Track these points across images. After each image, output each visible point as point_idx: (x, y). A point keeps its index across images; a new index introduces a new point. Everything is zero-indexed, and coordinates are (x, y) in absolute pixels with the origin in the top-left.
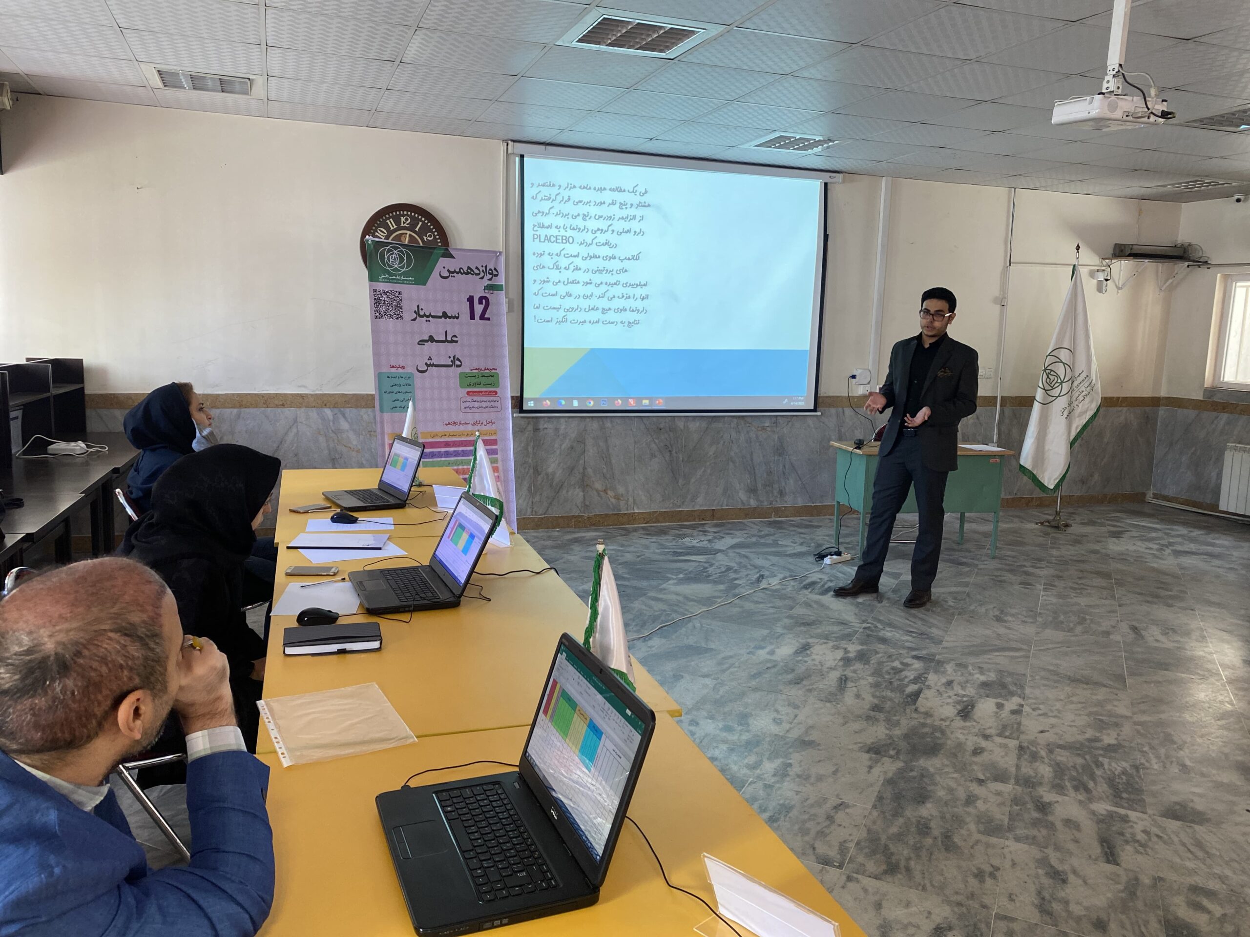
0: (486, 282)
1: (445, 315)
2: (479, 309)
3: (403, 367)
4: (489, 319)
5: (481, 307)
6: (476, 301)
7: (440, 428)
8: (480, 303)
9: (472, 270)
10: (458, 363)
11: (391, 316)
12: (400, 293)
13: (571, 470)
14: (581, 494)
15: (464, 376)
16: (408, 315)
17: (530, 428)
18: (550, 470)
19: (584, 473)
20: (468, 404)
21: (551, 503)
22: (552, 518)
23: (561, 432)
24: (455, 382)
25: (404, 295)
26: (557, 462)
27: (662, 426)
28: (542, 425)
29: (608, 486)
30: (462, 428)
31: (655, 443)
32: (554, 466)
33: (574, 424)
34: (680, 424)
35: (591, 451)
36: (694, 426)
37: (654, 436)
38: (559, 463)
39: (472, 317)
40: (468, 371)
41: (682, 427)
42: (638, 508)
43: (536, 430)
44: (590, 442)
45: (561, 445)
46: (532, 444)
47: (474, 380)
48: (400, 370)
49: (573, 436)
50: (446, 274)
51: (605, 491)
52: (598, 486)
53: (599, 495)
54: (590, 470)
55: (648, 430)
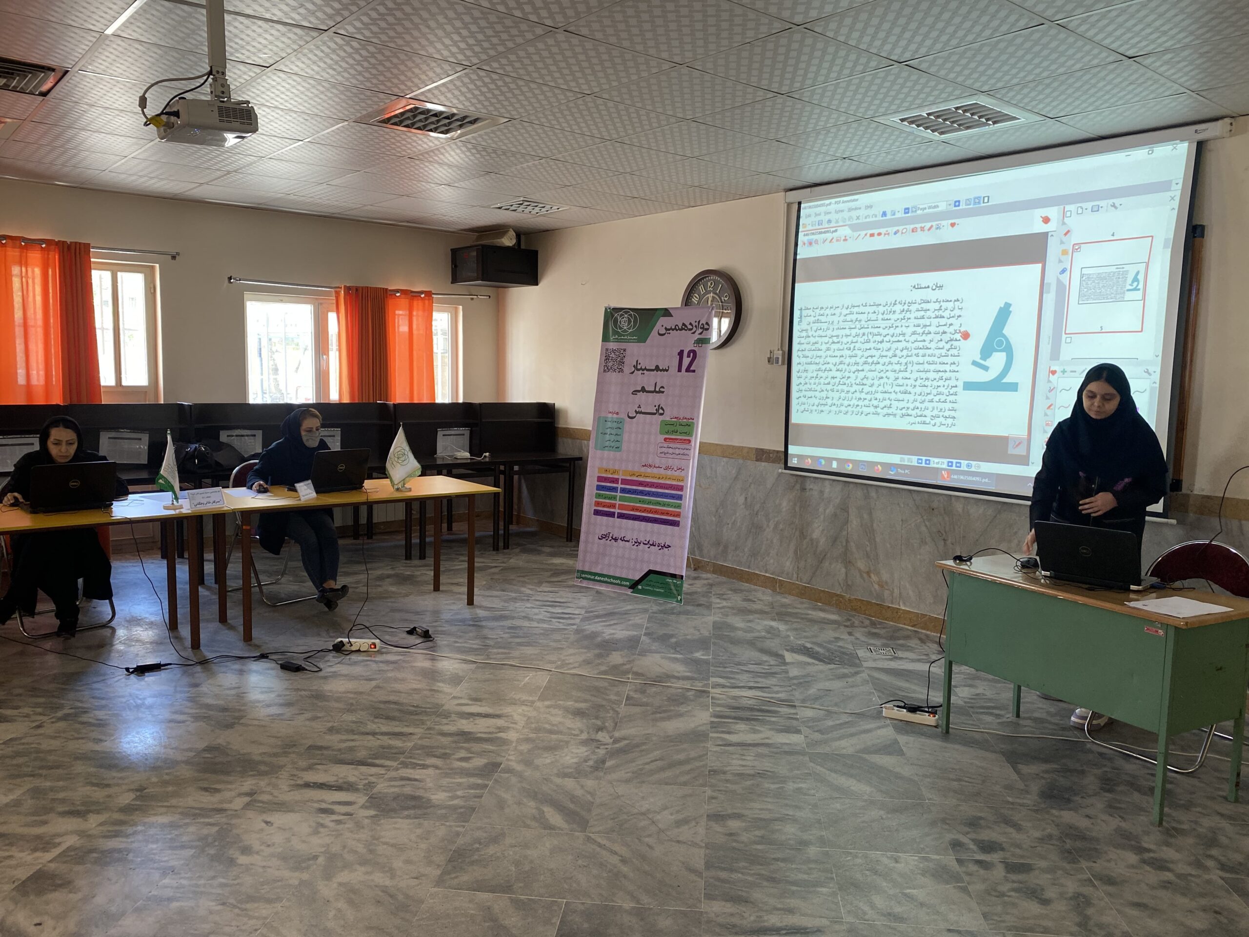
0: (697, 336)
1: (657, 368)
2: (686, 361)
3: (617, 413)
4: (694, 371)
5: (690, 359)
6: (685, 354)
7: (637, 468)
8: (689, 356)
9: (686, 326)
10: (661, 411)
11: (615, 371)
12: (625, 350)
13: (835, 540)
14: (843, 570)
15: (665, 424)
16: (627, 369)
17: (798, 487)
18: (815, 535)
19: (847, 549)
20: (663, 450)
21: (814, 573)
22: (815, 589)
23: (826, 495)
24: (656, 428)
25: (628, 352)
26: (821, 528)
27: (935, 505)
28: (809, 485)
29: (872, 568)
30: (655, 471)
31: (926, 526)
32: (818, 531)
33: (839, 487)
34: (959, 507)
35: (855, 522)
36: (976, 512)
37: (925, 518)
38: (823, 530)
39: (680, 370)
40: (668, 419)
41: (960, 510)
42: (904, 604)
43: (803, 489)
44: (853, 512)
45: (825, 510)
46: (798, 504)
47: (672, 428)
48: (615, 416)
49: (838, 501)
50: (663, 331)
51: (868, 573)
52: (861, 564)
53: (861, 576)
54: (852, 544)
55: (918, 507)
